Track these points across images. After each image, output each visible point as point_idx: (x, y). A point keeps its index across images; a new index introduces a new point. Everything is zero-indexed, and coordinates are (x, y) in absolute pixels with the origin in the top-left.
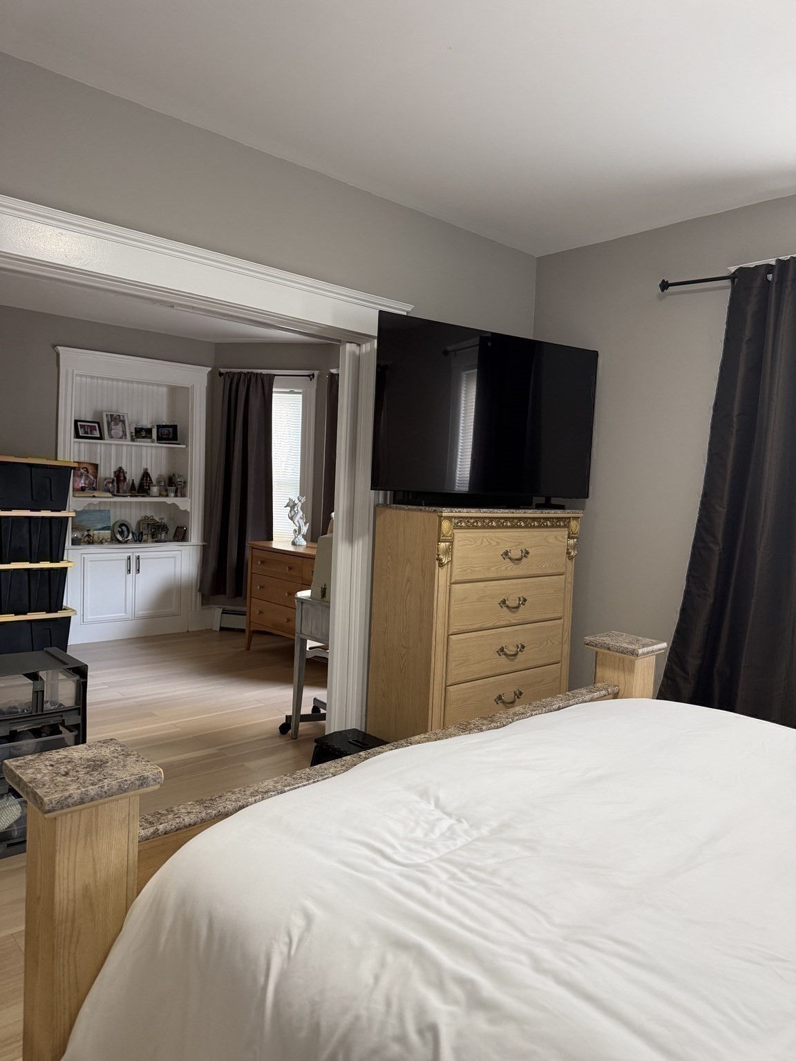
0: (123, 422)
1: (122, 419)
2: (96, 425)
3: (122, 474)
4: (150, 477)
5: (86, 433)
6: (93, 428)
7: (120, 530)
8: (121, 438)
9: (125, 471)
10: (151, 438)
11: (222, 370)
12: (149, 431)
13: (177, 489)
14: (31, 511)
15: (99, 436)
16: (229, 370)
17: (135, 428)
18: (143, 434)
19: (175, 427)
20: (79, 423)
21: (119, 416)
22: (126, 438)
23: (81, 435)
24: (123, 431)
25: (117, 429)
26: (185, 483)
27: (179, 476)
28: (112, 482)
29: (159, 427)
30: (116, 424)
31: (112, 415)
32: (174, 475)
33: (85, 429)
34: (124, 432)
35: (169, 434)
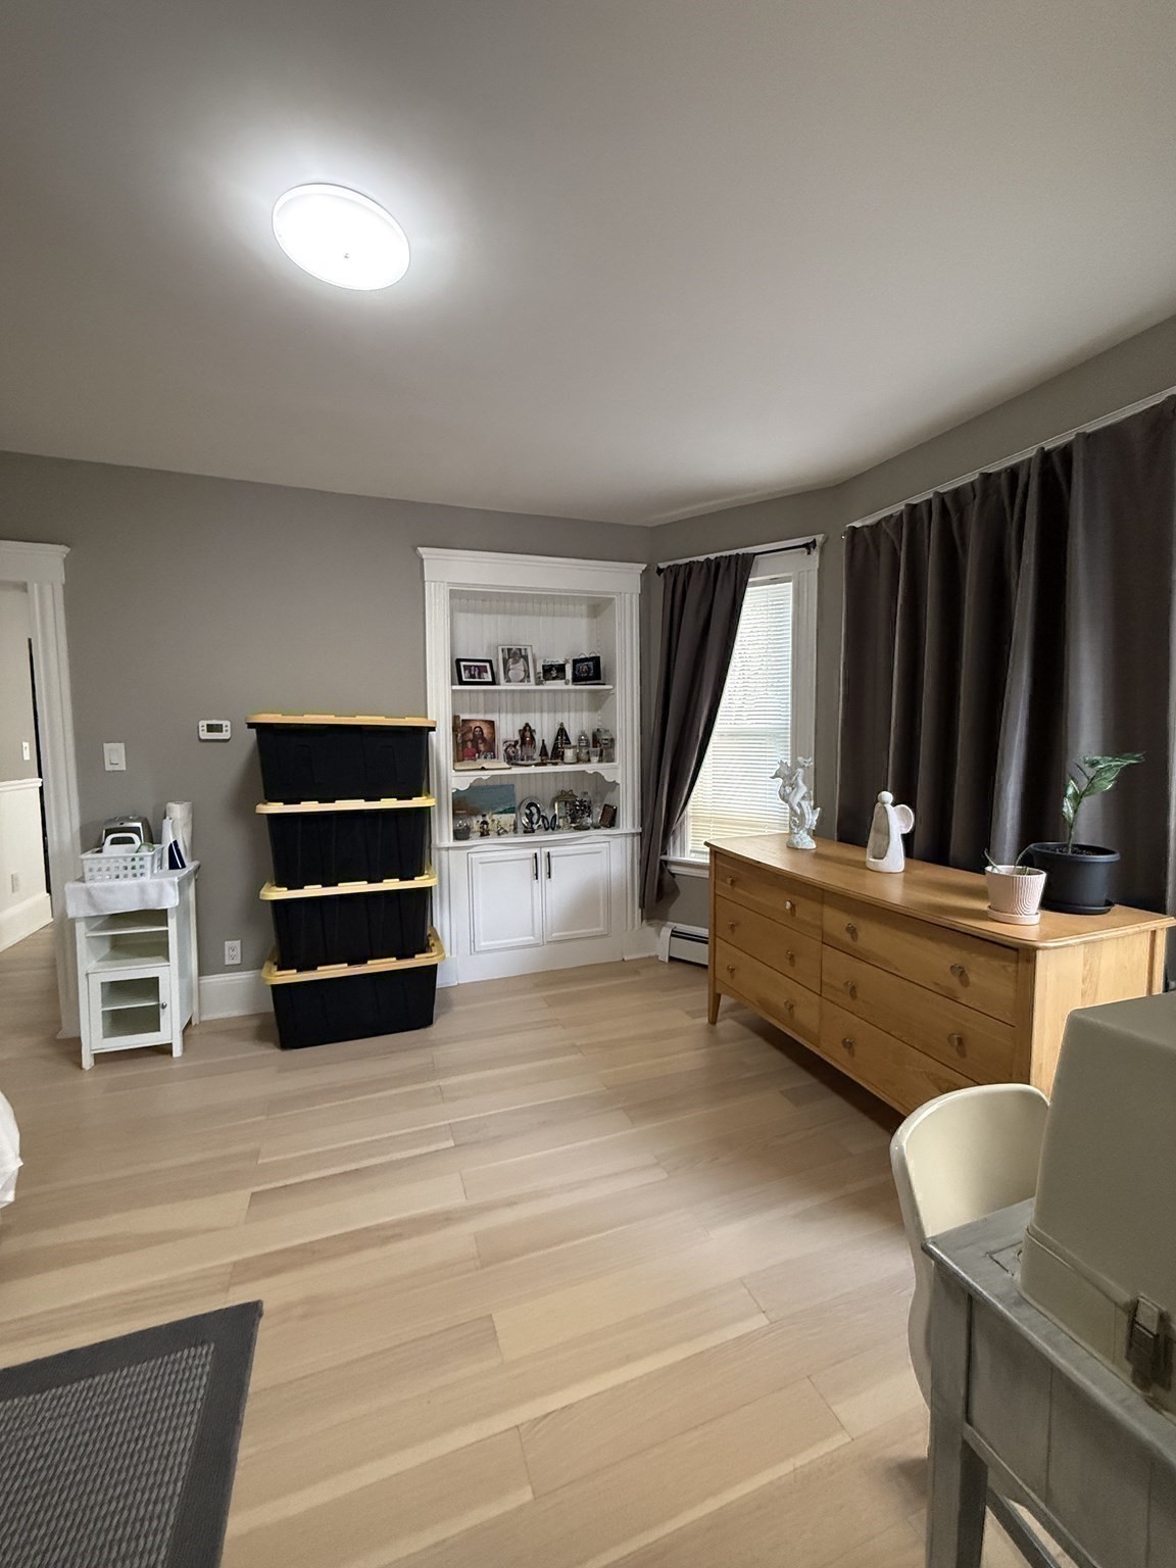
0: (526, 658)
1: (523, 654)
2: (487, 665)
3: (528, 734)
4: (566, 735)
5: (473, 676)
6: (481, 670)
7: (528, 812)
8: (522, 681)
9: (533, 728)
10: (564, 678)
11: (662, 565)
12: (561, 669)
13: (602, 751)
14: (366, 801)
15: (490, 680)
16: (671, 563)
17: (543, 666)
18: (554, 673)
19: (596, 660)
20: (462, 664)
21: (520, 650)
22: (529, 681)
23: (464, 679)
24: (525, 671)
25: (517, 669)
26: (612, 740)
27: (606, 731)
28: (515, 746)
29: (575, 662)
30: (516, 662)
31: (509, 650)
32: (598, 730)
33: (470, 672)
34: (527, 672)
35: (590, 671)
